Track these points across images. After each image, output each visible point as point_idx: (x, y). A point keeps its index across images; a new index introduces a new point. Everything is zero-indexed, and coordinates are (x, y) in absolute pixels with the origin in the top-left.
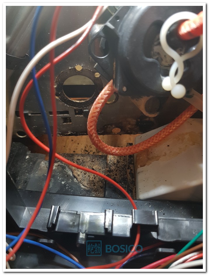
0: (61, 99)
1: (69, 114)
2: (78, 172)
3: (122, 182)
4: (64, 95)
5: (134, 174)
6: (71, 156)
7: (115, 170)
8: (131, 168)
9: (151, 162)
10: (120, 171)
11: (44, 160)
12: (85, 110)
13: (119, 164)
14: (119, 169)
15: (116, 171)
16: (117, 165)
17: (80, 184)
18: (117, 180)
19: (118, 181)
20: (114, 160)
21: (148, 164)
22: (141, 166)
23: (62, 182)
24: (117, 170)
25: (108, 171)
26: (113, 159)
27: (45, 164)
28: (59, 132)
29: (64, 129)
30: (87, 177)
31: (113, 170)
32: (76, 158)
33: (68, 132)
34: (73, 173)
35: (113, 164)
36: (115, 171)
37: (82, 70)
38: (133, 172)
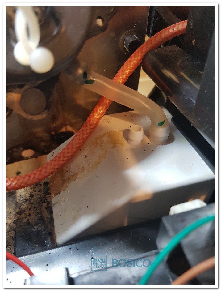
7: (27, 209)
8: (48, 200)
9: (67, 185)
10: (35, 208)
13: (32, 199)
16: (30, 201)
18: (31, 223)
19: (33, 223)
20: (26, 195)
21: (64, 189)
22: (56, 195)
24: (30, 209)
25: (18, 213)
26: (24, 193)
31: (25, 210)
35: (24, 201)
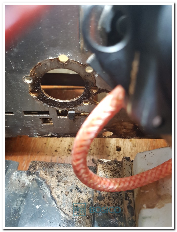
0: (38, 98)
1: (49, 115)
2: (58, 191)
3: (117, 217)
4: (43, 93)
5: (134, 208)
6: (50, 165)
7: (106, 197)
8: (130, 199)
11: (17, 170)
12: (69, 112)
14: (112, 195)
15: (109, 199)
17: (60, 210)
18: (109, 213)
19: (111, 214)
22: (148, 207)
23: (36, 206)
25: (98, 197)
27: (16, 177)
28: (37, 134)
29: (43, 130)
30: (69, 199)
31: (104, 197)
32: (56, 169)
33: (49, 134)
34: (51, 192)
36: (108, 197)
37: (68, 61)
38: (132, 205)
